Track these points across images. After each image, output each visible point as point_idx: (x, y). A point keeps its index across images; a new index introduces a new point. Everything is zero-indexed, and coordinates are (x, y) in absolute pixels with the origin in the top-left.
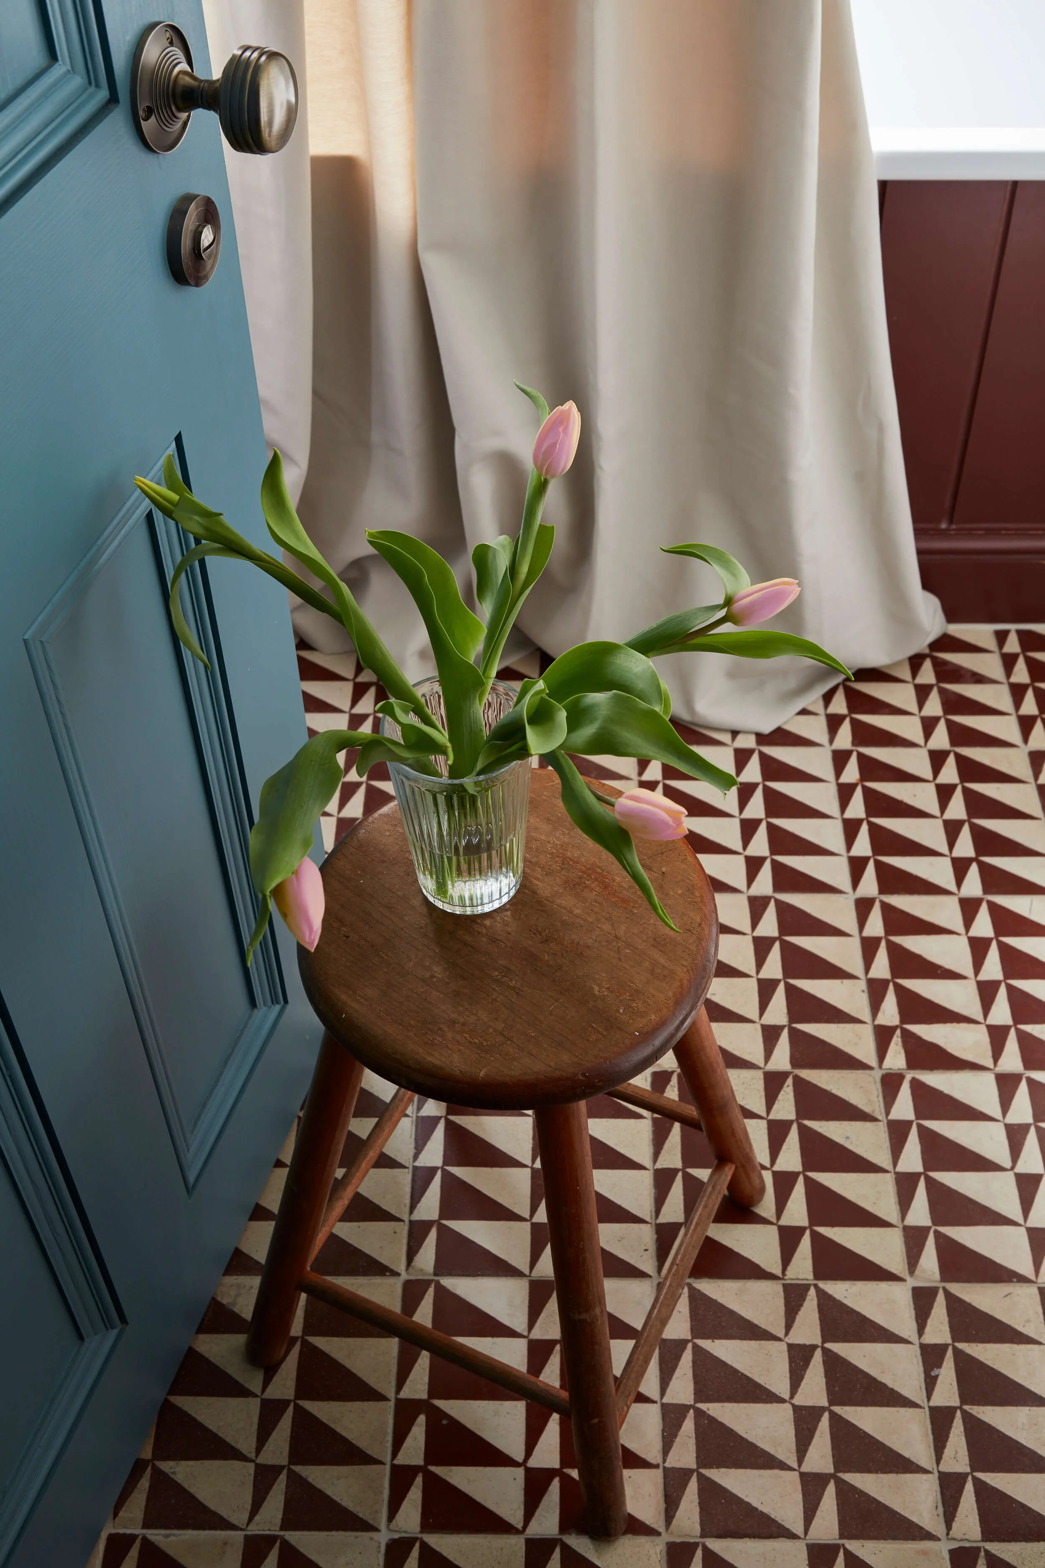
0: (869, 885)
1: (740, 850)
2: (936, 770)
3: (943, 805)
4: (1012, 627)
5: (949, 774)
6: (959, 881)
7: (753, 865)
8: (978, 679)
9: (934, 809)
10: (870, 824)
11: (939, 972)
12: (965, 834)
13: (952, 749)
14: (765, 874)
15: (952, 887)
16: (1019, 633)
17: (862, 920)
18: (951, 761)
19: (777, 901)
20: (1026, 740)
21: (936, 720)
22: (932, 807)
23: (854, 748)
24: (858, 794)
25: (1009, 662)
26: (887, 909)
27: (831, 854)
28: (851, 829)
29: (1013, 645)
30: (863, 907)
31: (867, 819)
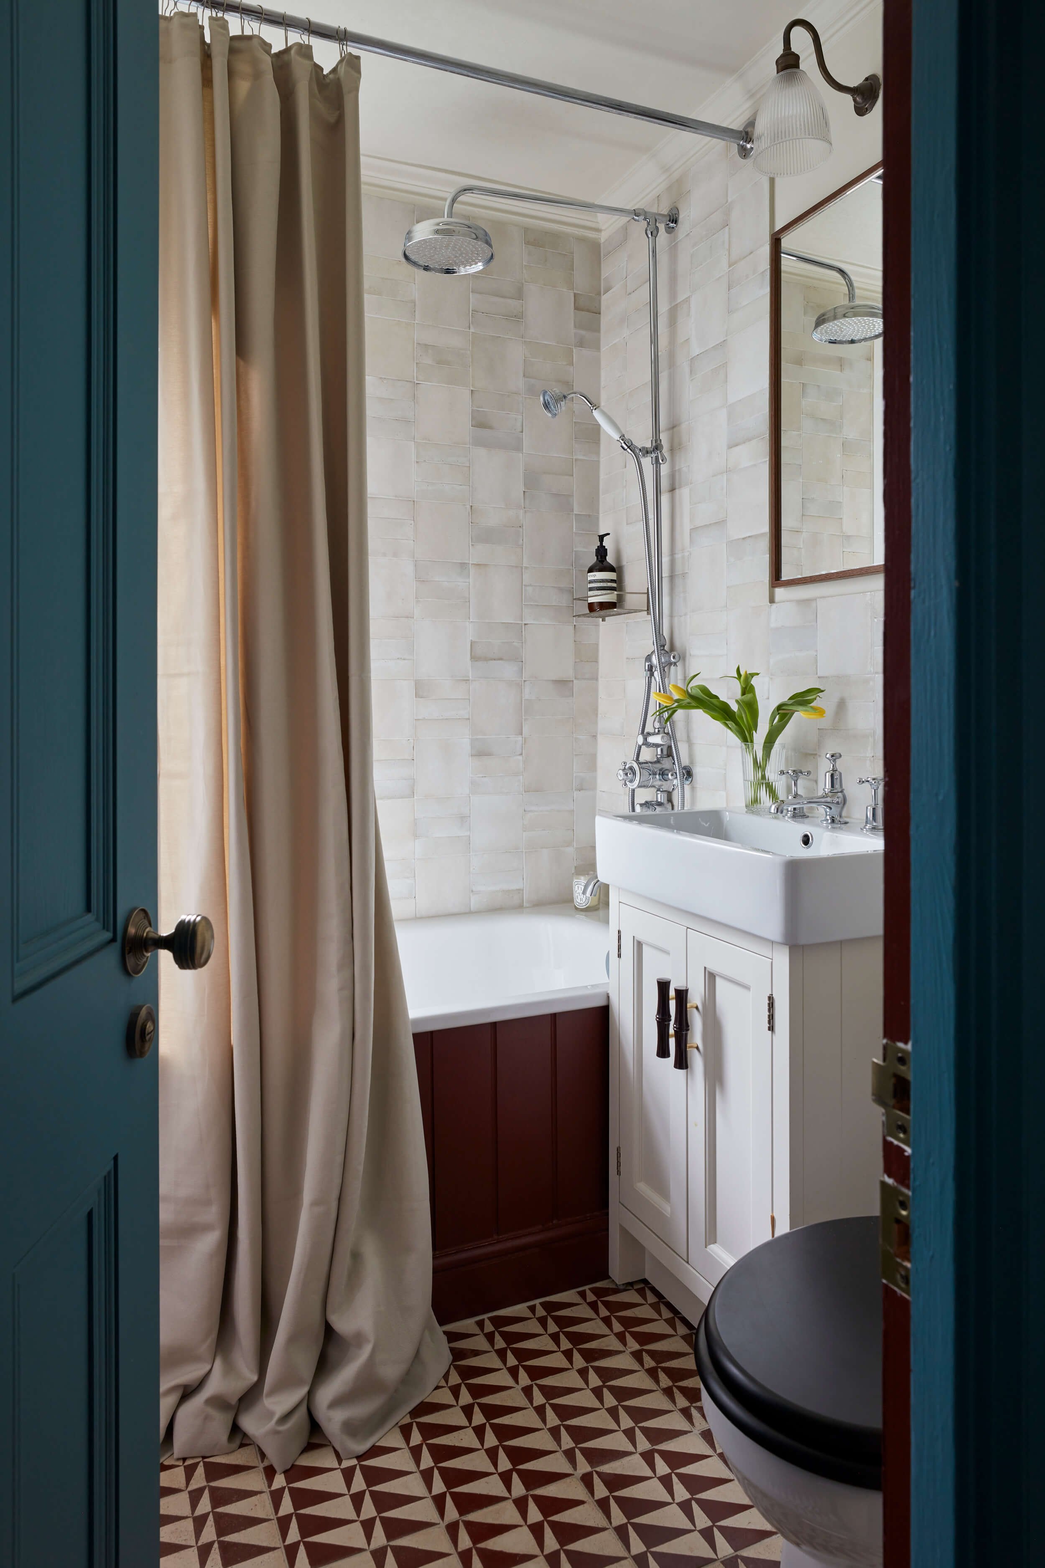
0: (452, 1512)
1: (355, 1518)
2: (469, 1418)
3: (482, 1440)
4: (485, 1316)
5: (479, 1418)
6: (509, 1487)
7: (368, 1527)
8: (476, 1353)
9: (476, 1444)
10: (439, 1469)
11: (518, 1559)
12: (502, 1455)
13: (474, 1401)
14: (379, 1531)
15: (507, 1495)
16: (490, 1319)
17: (455, 1540)
18: (476, 1409)
19: (391, 1547)
20: (517, 1382)
21: (458, 1386)
22: (475, 1443)
23: (413, 1421)
24: (425, 1451)
25: (490, 1337)
26: (469, 1525)
27: (420, 1498)
28: (427, 1476)
29: (489, 1327)
30: (452, 1530)
31: (435, 1466)
